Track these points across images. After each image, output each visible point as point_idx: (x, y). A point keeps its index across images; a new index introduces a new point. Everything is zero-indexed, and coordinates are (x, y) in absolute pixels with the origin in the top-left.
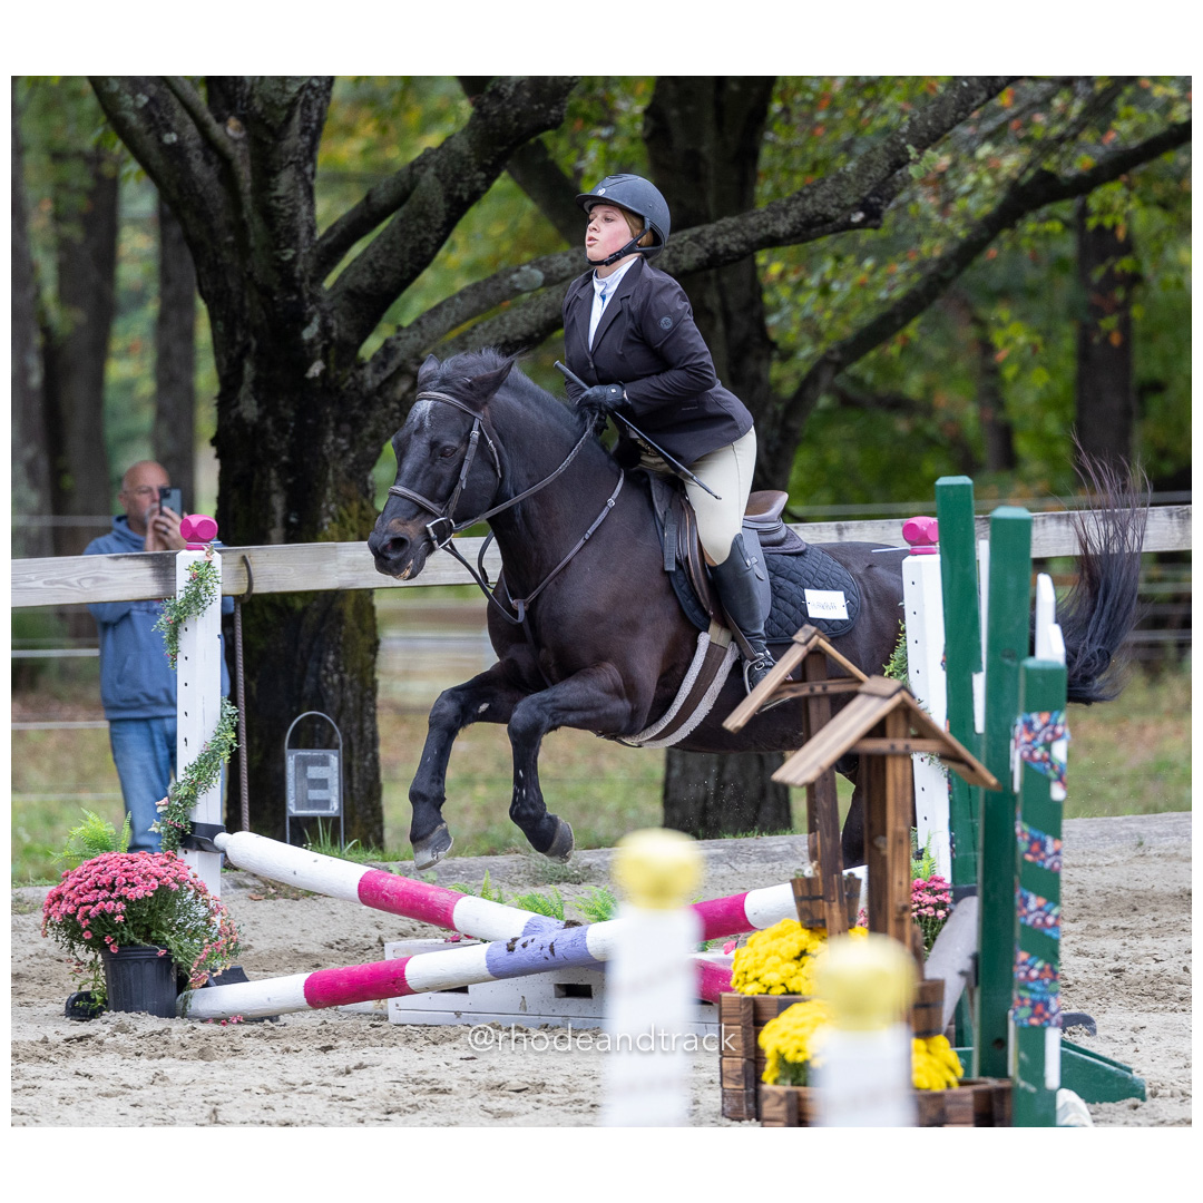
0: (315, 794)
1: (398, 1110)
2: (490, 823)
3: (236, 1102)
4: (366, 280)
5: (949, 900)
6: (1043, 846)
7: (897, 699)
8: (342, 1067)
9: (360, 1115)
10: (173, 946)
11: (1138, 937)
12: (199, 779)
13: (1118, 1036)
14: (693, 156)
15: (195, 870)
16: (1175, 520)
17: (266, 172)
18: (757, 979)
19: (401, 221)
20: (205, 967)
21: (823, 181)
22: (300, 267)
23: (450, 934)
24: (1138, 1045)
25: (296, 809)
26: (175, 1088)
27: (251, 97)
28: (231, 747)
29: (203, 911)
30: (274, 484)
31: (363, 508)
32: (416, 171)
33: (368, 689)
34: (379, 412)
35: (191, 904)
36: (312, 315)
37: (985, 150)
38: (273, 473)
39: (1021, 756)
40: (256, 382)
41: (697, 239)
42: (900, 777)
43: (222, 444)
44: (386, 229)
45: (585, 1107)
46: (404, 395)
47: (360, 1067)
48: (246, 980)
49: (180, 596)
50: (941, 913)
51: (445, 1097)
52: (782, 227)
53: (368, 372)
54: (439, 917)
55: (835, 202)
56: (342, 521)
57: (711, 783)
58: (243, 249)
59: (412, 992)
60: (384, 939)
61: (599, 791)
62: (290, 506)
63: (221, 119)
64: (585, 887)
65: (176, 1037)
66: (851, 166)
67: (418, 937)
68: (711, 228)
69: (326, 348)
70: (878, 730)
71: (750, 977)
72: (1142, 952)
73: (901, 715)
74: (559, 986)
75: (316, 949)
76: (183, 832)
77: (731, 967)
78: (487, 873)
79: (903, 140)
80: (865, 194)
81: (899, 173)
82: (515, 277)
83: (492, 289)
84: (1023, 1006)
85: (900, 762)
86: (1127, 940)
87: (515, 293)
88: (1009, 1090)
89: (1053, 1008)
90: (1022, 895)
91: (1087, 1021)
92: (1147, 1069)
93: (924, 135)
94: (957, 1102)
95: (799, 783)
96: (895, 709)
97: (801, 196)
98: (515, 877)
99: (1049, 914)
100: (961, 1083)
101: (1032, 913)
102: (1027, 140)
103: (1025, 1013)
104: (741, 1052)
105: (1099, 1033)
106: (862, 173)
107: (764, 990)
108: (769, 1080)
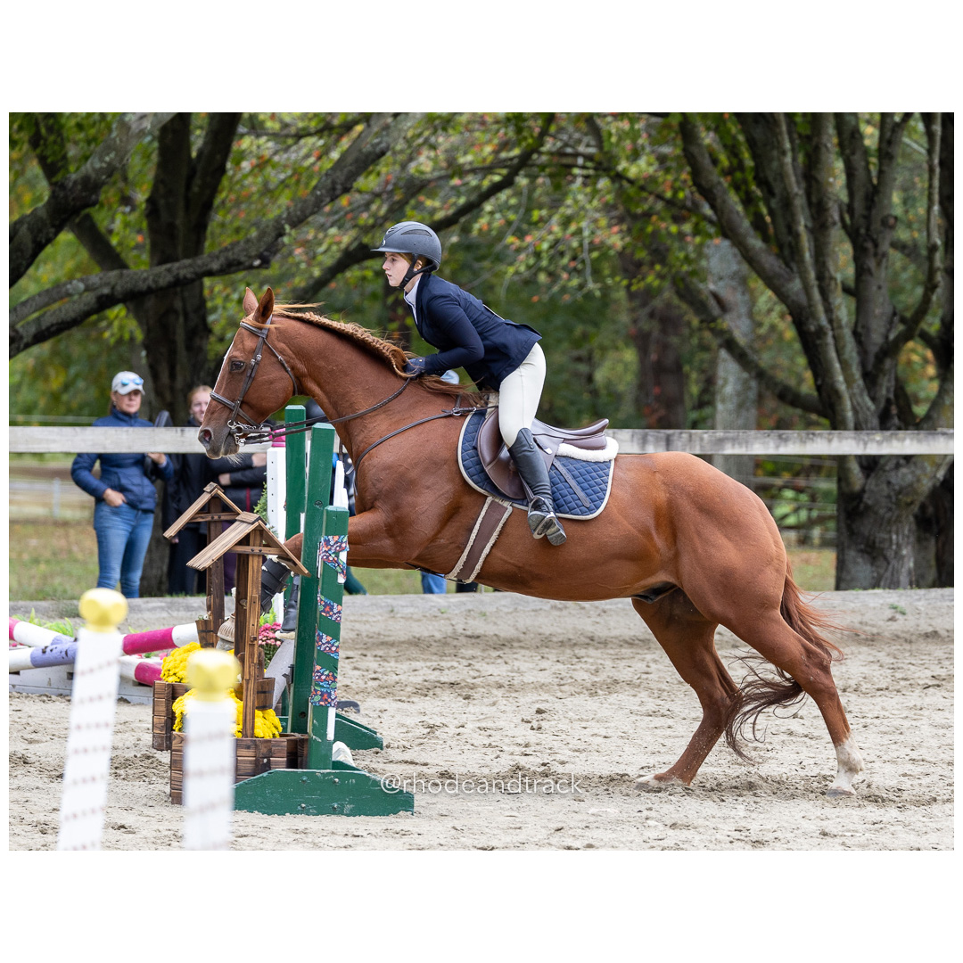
2: (45, 584)
6: (332, 608)
7: (257, 524)
11: (387, 661)
13: (372, 714)
14: (171, 226)
18: (175, 674)
21: (239, 241)
23: (12, 642)
24: (382, 720)
37: (333, 231)
39: (323, 558)
41: (168, 270)
42: (255, 567)
52: (215, 266)
55: (245, 253)
68: (177, 265)
70: (245, 541)
71: (171, 673)
72: (389, 669)
73: (258, 533)
74: (70, 673)
77: (161, 667)
78: (33, 610)
79: (283, 222)
80: (261, 250)
81: (280, 240)
82: (69, 286)
83: (56, 292)
84: (317, 695)
85: (256, 559)
86: (381, 663)
87: (69, 295)
88: (307, 740)
89: (333, 697)
90: (319, 634)
91: (355, 705)
92: (386, 733)
93: (295, 219)
94: (278, 746)
95: (200, 568)
96: (255, 530)
97: (226, 249)
98: (51, 613)
99: (333, 645)
100: (281, 735)
101: (324, 644)
102: (355, 226)
103: (317, 698)
104: (164, 714)
105: (362, 713)
106: (259, 239)
107: (178, 680)
108: (177, 729)
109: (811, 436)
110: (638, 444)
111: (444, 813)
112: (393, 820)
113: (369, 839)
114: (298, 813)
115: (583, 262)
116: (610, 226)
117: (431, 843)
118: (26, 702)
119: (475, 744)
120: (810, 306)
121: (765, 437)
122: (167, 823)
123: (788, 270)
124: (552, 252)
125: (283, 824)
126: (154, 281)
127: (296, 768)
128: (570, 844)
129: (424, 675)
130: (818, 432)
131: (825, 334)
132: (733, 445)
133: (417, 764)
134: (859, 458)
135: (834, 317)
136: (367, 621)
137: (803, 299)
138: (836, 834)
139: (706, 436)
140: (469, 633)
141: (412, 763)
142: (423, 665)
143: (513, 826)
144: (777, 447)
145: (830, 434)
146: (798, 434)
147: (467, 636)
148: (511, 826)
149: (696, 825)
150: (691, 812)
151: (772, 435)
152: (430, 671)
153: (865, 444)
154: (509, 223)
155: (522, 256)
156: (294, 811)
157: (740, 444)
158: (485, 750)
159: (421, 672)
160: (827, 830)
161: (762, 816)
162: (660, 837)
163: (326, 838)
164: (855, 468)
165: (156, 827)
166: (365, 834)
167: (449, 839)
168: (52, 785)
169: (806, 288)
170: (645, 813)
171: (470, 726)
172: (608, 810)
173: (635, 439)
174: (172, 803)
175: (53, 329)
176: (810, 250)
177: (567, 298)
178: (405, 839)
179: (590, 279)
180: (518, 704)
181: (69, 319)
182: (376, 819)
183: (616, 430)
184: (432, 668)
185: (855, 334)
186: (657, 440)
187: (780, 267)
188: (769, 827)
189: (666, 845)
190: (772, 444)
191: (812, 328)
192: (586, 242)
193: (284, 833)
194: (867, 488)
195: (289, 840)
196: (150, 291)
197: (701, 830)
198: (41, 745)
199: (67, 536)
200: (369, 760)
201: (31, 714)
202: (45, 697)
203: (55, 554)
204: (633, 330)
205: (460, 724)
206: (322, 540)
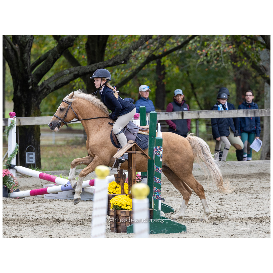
0: (31, 160)
1: (47, 213)
2: (57, 165)
3: (19, 212)
4: (39, 72)
5: (140, 178)
6: (158, 169)
7: (134, 144)
8: (37, 206)
9: (40, 214)
10: (7, 185)
12: (12, 157)
13: (168, 202)
14: (94, 52)
15: (11, 172)
16: (177, 114)
17: (22, 53)
19: (46, 62)
20: (13, 189)
21: (117, 56)
22: (28, 70)
23: (55, 183)
24: (172, 203)
25: (28, 162)
26: (8, 209)
27: (20, 41)
28: (18, 152)
29: (12, 179)
30: (23, 107)
31: (38, 111)
32: (48, 54)
33: (39, 142)
34: (41, 95)
35: (10, 178)
36: (30, 78)
37: (143, 51)
38: (23, 105)
39: (155, 154)
40: (20, 90)
41: (96, 66)
42: (134, 157)
43: (14, 100)
44: (43, 63)
45: (79, 213)
46: (45, 92)
47: (40, 206)
48: (20, 191)
49: (9, 126)
52: (110, 64)
53: (39, 88)
54: (53, 181)
55: (119, 59)
56: (34, 113)
58: (18, 66)
59: (48, 193)
60: (43, 185)
62: (26, 111)
63: (15, 44)
65: (8, 201)
66: (122, 53)
67: (48, 184)
68: (98, 64)
69: (32, 84)
70: (131, 149)
72: (172, 187)
73: (135, 146)
74: (73, 193)
75: (31, 186)
76: (9, 166)
78: (61, 173)
79: (131, 49)
80: (124, 58)
81: (130, 55)
82: (65, 72)
83: (61, 74)
84: (155, 196)
85: (134, 155)
86: (169, 185)
87: (65, 74)
88: (152, 210)
89: (160, 197)
90: (155, 177)
91: (164, 199)
92: (174, 207)
93: (135, 48)
95: (117, 158)
96: (133, 146)
97: (113, 58)
98: (65, 174)
99: (159, 181)
101: (156, 180)
102: (149, 49)
103: (155, 197)
105: (165, 201)
106: (124, 54)
107: (109, 193)
108: (112, 208)
110: (245, 114)
111: (196, 232)
112: (180, 234)
114: (150, 233)
115: (221, 57)
116: (229, 46)
118: (60, 202)
124: (211, 55)
126: (92, 69)
139: (266, 111)
143: (218, 235)
154: (198, 46)
155: (202, 56)
162: (264, 236)
168: (73, 227)
170: (259, 229)
172: (247, 228)
173: (244, 113)
174: (111, 232)
175: (60, 85)
177: (217, 69)
179: (223, 63)
180: (214, 197)
181: (65, 82)
182: (175, 234)
186: (251, 112)
192: (222, 51)
196: (90, 72)
198: (67, 215)
199: (61, 150)
200: (170, 216)
201: (63, 206)
202: (66, 200)
203: (58, 155)
204: (235, 78)
205: (197, 204)
206: (155, 148)
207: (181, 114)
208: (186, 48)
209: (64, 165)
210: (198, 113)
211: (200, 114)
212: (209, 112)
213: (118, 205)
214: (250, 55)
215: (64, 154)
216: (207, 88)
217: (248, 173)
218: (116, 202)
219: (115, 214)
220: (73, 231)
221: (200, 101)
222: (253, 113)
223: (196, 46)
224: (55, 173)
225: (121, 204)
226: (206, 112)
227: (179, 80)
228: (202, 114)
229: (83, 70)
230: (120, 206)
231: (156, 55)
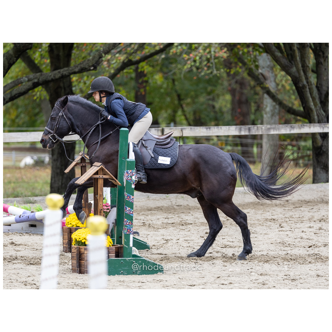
2: (14, 191)
5: (110, 208)
6: (130, 198)
7: (101, 167)
11: (147, 216)
13: (144, 236)
14: (58, 56)
16: (156, 131)
18: (71, 224)
21: (85, 61)
23: (8, 214)
24: (148, 238)
37: (117, 55)
39: (126, 179)
41: (59, 72)
42: (101, 183)
50: (108, 211)
51: (6, 247)
52: (77, 70)
54: (5, 210)
55: (87, 65)
57: (60, 184)
61: (36, 185)
64: (35, 204)
66: (91, 58)
68: (62, 70)
70: (97, 173)
71: (69, 223)
72: (149, 219)
73: (101, 170)
74: (30, 225)
77: (65, 221)
78: (15, 201)
79: (102, 53)
80: (94, 63)
81: (101, 59)
82: (22, 79)
83: (17, 82)
84: (125, 230)
85: (101, 180)
86: (145, 217)
87: (22, 83)
88: (122, 247)
89: (132, 230)
90: (125, 207)
91: (137, 233)
92: (150, 243)
93: (106, 51)
94: (112, 250)
95: (80, 184)
96: (100, 169)
97: (80, 64)
98: (21, 202)
99: (131, 211)
100: (113, 246)
101: (128, 211)
102: (126, 53)
103: (126, 231)
104: (67, 239)
105: (140, 235)
106: (93, 59)
107: (72, 226)
108: (73, 244)
109: (303, 126)
110: (238, 131)
111: (175, 273)
112: (156, 276)
113: (147, 283)
114: (120, 274)
115: (212, 63)
116: (221, 50)
117: (171, 284)
118: (14, 236)
119: (184, 246)
120: (300, 77)
121: (285, 127)
122: (71, 280)
123: (291, 64)
124: (200, 60)
125: (115, 279)
126: (54, 77)
127: (119, 257)
128: (223, 283)
129: (162, 221)
130: (305, 124)
131: (306, 87)
132: (274, 130)
133: (163, 254)
134: (320, 134)
135: (309, 81)
136: (139, 201)
137: (297, 75)
138: (322, 275)
139: (263, 127)
140: (177, 204)
141: (161, 254)
142: (161, 217)
143: (201, 277)
144: (290, 130)
145: (310, 125)
146: (298, 125)
147: (177, 206)
148: (200, 276)
149: (270, 274)
150: (267, 269)
151: (288, 126)
152: (164, 219)
153: (323, 128)
154: (184, 50)
155: (189, 62)
156: (119, 274)
157: (276, 130)
158: (188, 248)
159: (160, 220)
160: (319, 274)
161: (294, 270)
162: (257, 279)
163: (131, 284)
164: (319, 137)
165: (67, 282)
166: (146, 281)
167: (177, 283)
168: (27, 267)
169: (298, 71)
170: (250, 270)
171: (181, 239)
172: (236, 269)
173: (237, 130)
174: (73, 272)
175: (16, 96)
176: (299, 56)
177: (207, 77)
178: (161, 283)
179: (215, 70)
180: (198, 231)
181: (22, 92)
182: (150, 276)
183: (229, 126)
184: (165, 218)
185: (317, 87)
186: (245, 129)
187: (288, 63)
188: (297, 274)
189: (259, 282)
190: (288, 130)
191: (301, 85)
192: (213, 56)
193: (116, 282)
194: (323, 145)
195: (118, 285)
196: (52, 80)
197: (272, 276)
198: (21, 252)
199: (21, 173)
200: (145, 253)
201: (16, 240)
202: (21, 234)
203: (17, 179)
204: (229, 88)
205: (177, 239)
206: (125, 172)
207: (161, 131)
208: (169, 52)
209: (23, 192)
210: (182, 130)
211: (184, 131)
212: (194, 128)
213: (81, 240)
214: (246, 60)
215: (24, 177)
216: (196, 100)
217: (240, 203)
218: (79, 237)
219: (77, 251)
220: (27, 271)
221: (188, 116)
222: (247, 131)
223: (182, 50)
224: (9, 201)
225: (85, 239)
226: (191, 128)
227: (162, 90)
228: (186, 131)
229: (43, 77)
230: (83, 241)
231: (133, 60)
